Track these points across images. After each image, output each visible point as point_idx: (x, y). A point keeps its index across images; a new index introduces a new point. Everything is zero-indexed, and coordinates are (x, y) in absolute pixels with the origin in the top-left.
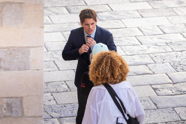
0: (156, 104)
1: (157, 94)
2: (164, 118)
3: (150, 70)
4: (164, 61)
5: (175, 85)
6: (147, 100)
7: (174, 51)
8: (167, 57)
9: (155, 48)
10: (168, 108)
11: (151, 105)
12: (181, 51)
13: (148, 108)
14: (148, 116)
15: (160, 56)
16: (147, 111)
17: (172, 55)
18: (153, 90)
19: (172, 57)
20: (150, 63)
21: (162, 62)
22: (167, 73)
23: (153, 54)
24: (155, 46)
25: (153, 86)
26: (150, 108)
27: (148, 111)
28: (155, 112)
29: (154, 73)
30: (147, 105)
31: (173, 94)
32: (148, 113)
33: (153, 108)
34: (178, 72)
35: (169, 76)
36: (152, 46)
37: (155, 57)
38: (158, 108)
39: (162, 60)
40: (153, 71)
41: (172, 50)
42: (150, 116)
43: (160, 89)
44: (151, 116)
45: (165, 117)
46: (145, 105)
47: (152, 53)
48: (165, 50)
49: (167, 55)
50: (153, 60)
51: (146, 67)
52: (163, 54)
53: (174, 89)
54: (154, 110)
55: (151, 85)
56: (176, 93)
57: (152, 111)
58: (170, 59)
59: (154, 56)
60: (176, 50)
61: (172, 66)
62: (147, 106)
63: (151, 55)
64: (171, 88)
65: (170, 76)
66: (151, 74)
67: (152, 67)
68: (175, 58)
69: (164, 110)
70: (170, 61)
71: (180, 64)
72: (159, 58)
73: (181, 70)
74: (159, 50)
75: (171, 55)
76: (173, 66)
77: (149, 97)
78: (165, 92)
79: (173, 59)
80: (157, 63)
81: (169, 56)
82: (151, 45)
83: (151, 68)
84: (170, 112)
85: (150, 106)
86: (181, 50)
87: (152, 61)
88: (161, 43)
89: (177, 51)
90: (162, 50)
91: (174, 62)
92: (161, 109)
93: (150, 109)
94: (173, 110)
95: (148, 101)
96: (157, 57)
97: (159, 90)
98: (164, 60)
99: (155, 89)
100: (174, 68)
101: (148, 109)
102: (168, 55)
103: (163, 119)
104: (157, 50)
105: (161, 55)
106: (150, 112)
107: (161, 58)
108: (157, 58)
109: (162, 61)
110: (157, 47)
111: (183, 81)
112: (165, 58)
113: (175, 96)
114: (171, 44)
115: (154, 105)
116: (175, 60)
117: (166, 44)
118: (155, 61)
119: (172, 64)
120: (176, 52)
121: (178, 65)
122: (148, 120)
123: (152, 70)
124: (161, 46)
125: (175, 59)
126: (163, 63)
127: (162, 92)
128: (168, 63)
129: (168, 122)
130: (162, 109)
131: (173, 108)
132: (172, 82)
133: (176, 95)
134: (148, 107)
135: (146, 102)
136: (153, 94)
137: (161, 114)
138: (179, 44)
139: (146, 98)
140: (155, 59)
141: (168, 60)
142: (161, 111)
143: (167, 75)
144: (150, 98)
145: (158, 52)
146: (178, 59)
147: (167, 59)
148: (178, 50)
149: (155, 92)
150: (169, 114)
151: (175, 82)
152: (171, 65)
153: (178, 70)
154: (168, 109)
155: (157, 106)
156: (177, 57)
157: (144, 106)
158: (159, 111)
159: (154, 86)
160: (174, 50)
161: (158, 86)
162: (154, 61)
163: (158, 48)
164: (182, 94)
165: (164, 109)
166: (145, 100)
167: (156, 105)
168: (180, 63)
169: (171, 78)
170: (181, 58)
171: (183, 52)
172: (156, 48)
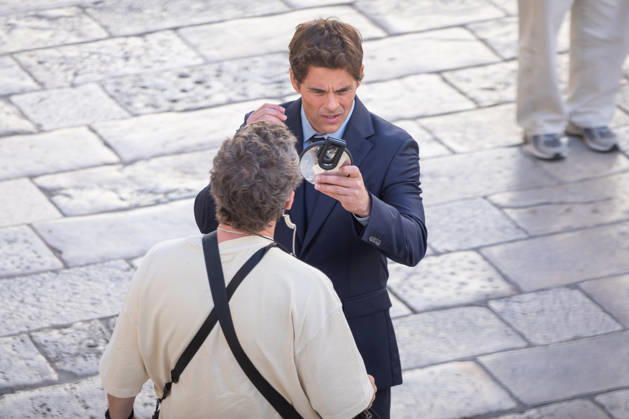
0: (57, 252)
1: (60, 210)
2: (93, 304)
3: (23, 115)
4: (78, 79)
5: (129, 170)
6: (21, 237)
7: (111, 36)
8: (87, 62)
9: (35, 28)
10: (109, 260)
11: (39, 257)
12: (141, 35)
13: (28, 268)
14: (30, 299)
15: (59, 58)
16: (24, 279)
17: (108, 55)
18: (42, 198)
19: (108, 59)
20: (22, 92)
21: (67, 85)
22: (96, 126)
23: (32, 53)
24: (36, 23)
25: (42, 181)
26: (36, 267)
27: (30, 281)
28: (57, 283)
29: (40, 129)
30: (21, 259)
31: (125, 204)
32: (29, 289)
33: (47, 266)
34: (135, 119)
35: (101, 137)
36: (22, 23)
37: (40, 63)
38: (66, 266)
39: (70, 74)
40: (37, 121)
41: (104, 34)
42: (38, 300)
43: (71, 192)
44: (42, 299)
45: (97, 296)
46: (16, 258)
47: (24, 51)
48: (80, 35)
49: (87, 55)
50: (31, 75)
51: (8, 108)
52: (72, 52)
53: (124, 185)
54: (53, 275)
55: (32, 177)
56: (135, 200)
57: (44, 278)
58: (103, 69)
59: (33, 62)
60: (122, 32)
61: (112, 97)
62: (24, 261)
63: (23, 58)
64: (114, 182)
65: (105, 136)
66: (30, 133)
67: (32, 105)
68: (120, 63)
69: (92, 270)
70: (100, 77)
71: (144, 87)
72: (56, 67)
73: (150, 110)
74: (52, 36)
75: (103, 51)
76: (116, 95)
77: (30, 225)
78: (92, 202)
79: (112, 68)
80: (48, 86)
81: (95, 57)
82: (18, 19)
83: (28, 111)
84: (119, 279)
85: (36, 259)
86: (140, 30)
87: (29, 83)
88: (60, 8)
89: (127, 36)
90: (63, 36)
91: (119, 80)
92: (81, 266)
93: (37, 273)
94: (128, 270)
95: (26, 241)
96: (47, 65)
97: (68, 196)
98: (76, 74)
99: (49, 193)
100: (117, 102)
101: (27, 271)
102: (92, 53)
103: (92, 308)
104: (45, 36)
105: (64, 57)
106: (38, 284)
107: (64, 67)
108: (48, 69)
109: (70, 78)
110: (43, 23)
111: (159, 150)
112: (79, 66)
113: (131, 214)
114: (101, 9)
115: (51, 253)
116: (119, 73)
117: (80, 11)
118: (41, 79)
119: (110, 88)
120: (122, 40)
121: (134, 91)
122: (30, 318)
123: (32, 116)
124: (62, 21)
125: (120, 67)
126: (73, 85)
127: (81, 200)
128: (93, 87)
129: (112, 317)
130: (83, 269)
131: (129, 260)
132: (113, 158)
133: (137, 206)
134: (27, 264)
135: (18, 247)
136: (44, 212)
137: (82, 287)
138: (131, 8)
139: (16, 229)
140: (40, 73)
141: (91, 72)
142: (81, 276)
143: (93, 131)
144: (35, 231)
145: (50, 44)
146: (132, 68)
147: (89, 68)
148: (129, 30)
149: (52, 202)
150: (112, 285)
151: (127, 156)
152: (106, 91)
153: (136, 109)
154: (108, 267)
155: (65, 256)
156: (127, 58)
157: (13, 262)
158: (72, 276)
159: (44, 181)
160: (113, 30)
161: (61, 180)
162: (36, 80)
163: (49, 29)
164: (158, 203)
165: (91, 267)
166: (11, 237)
167: (60, 252)
168: (141, 80)
169: (111, 141)
170: (146, 61)
171: (149, 37)
172: (43, 29)
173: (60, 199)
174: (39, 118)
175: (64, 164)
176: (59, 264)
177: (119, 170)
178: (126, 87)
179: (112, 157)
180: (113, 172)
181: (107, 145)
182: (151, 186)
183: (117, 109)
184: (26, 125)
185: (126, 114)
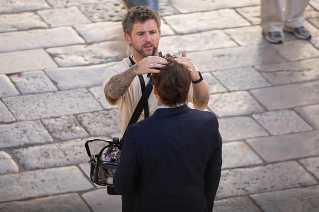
173: (57, 59)
174: (49, 21)
175: (60, 43)
176: (56, 89)
177: (86, 47)
178: (90, 9)
179: (82, 41)
180: (82, 48)
181: (80, 35)
182: (99, 55)
183: (85, 19)
184: (44, 24)
185: (89, 21)
